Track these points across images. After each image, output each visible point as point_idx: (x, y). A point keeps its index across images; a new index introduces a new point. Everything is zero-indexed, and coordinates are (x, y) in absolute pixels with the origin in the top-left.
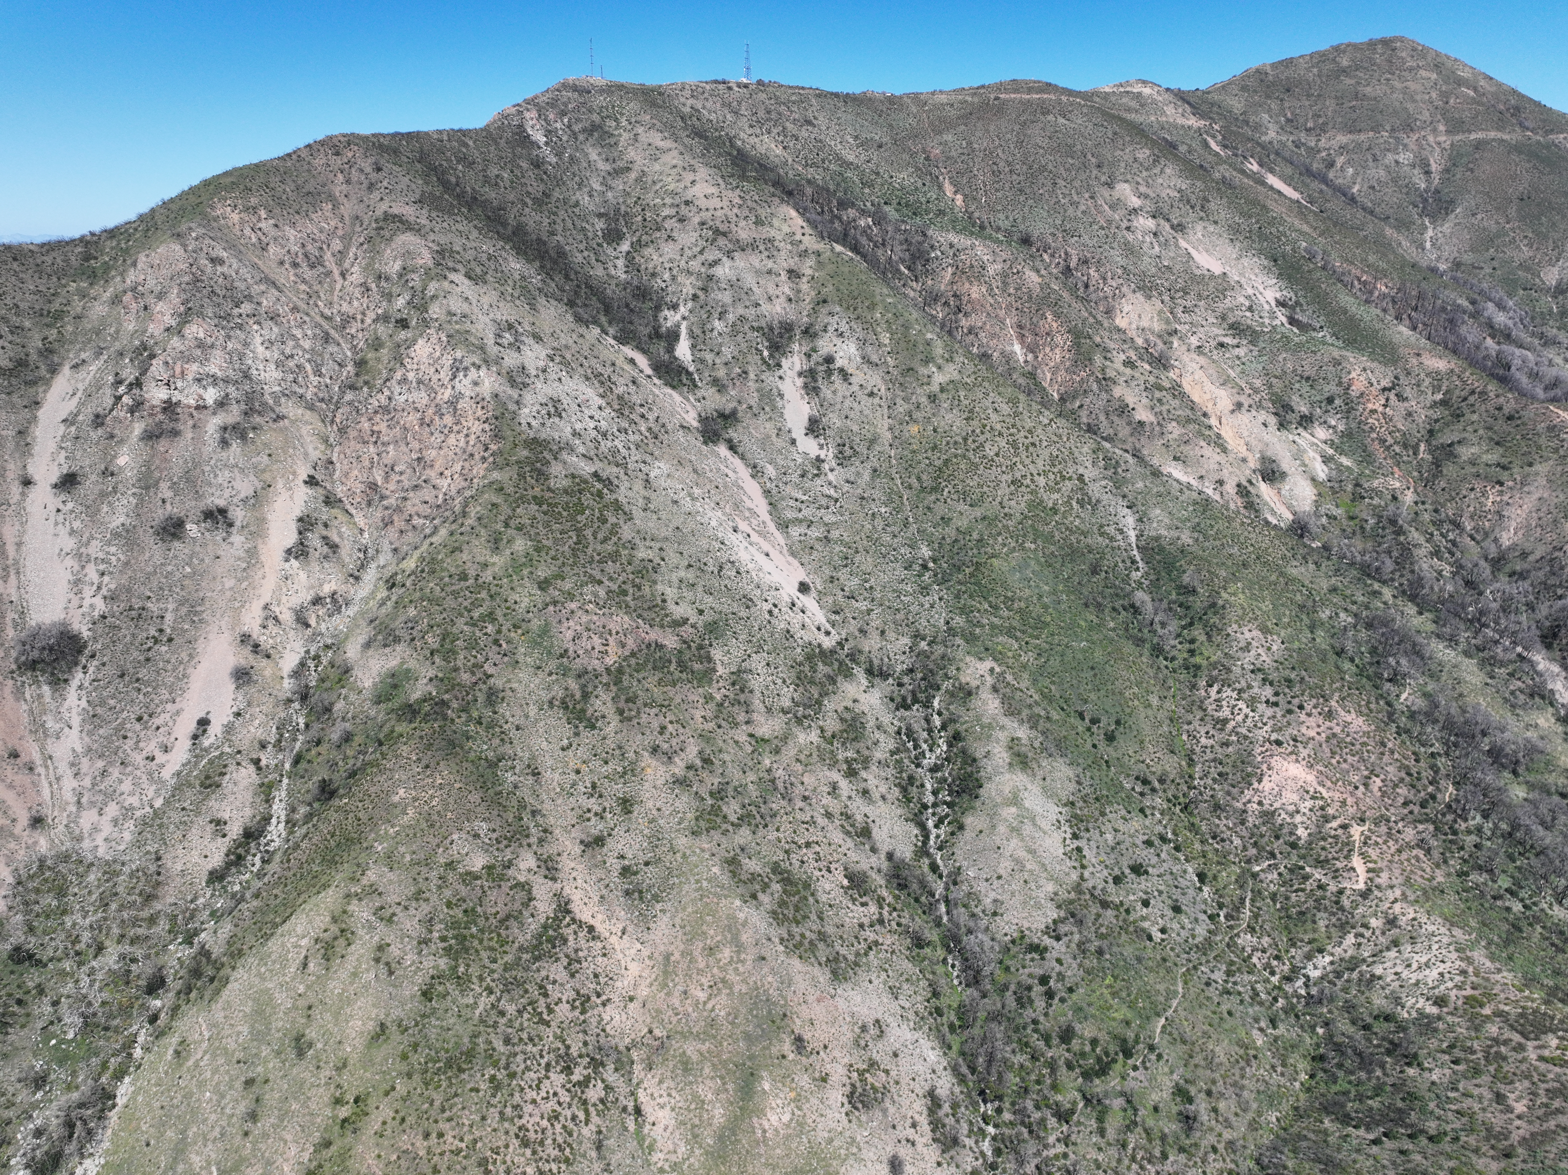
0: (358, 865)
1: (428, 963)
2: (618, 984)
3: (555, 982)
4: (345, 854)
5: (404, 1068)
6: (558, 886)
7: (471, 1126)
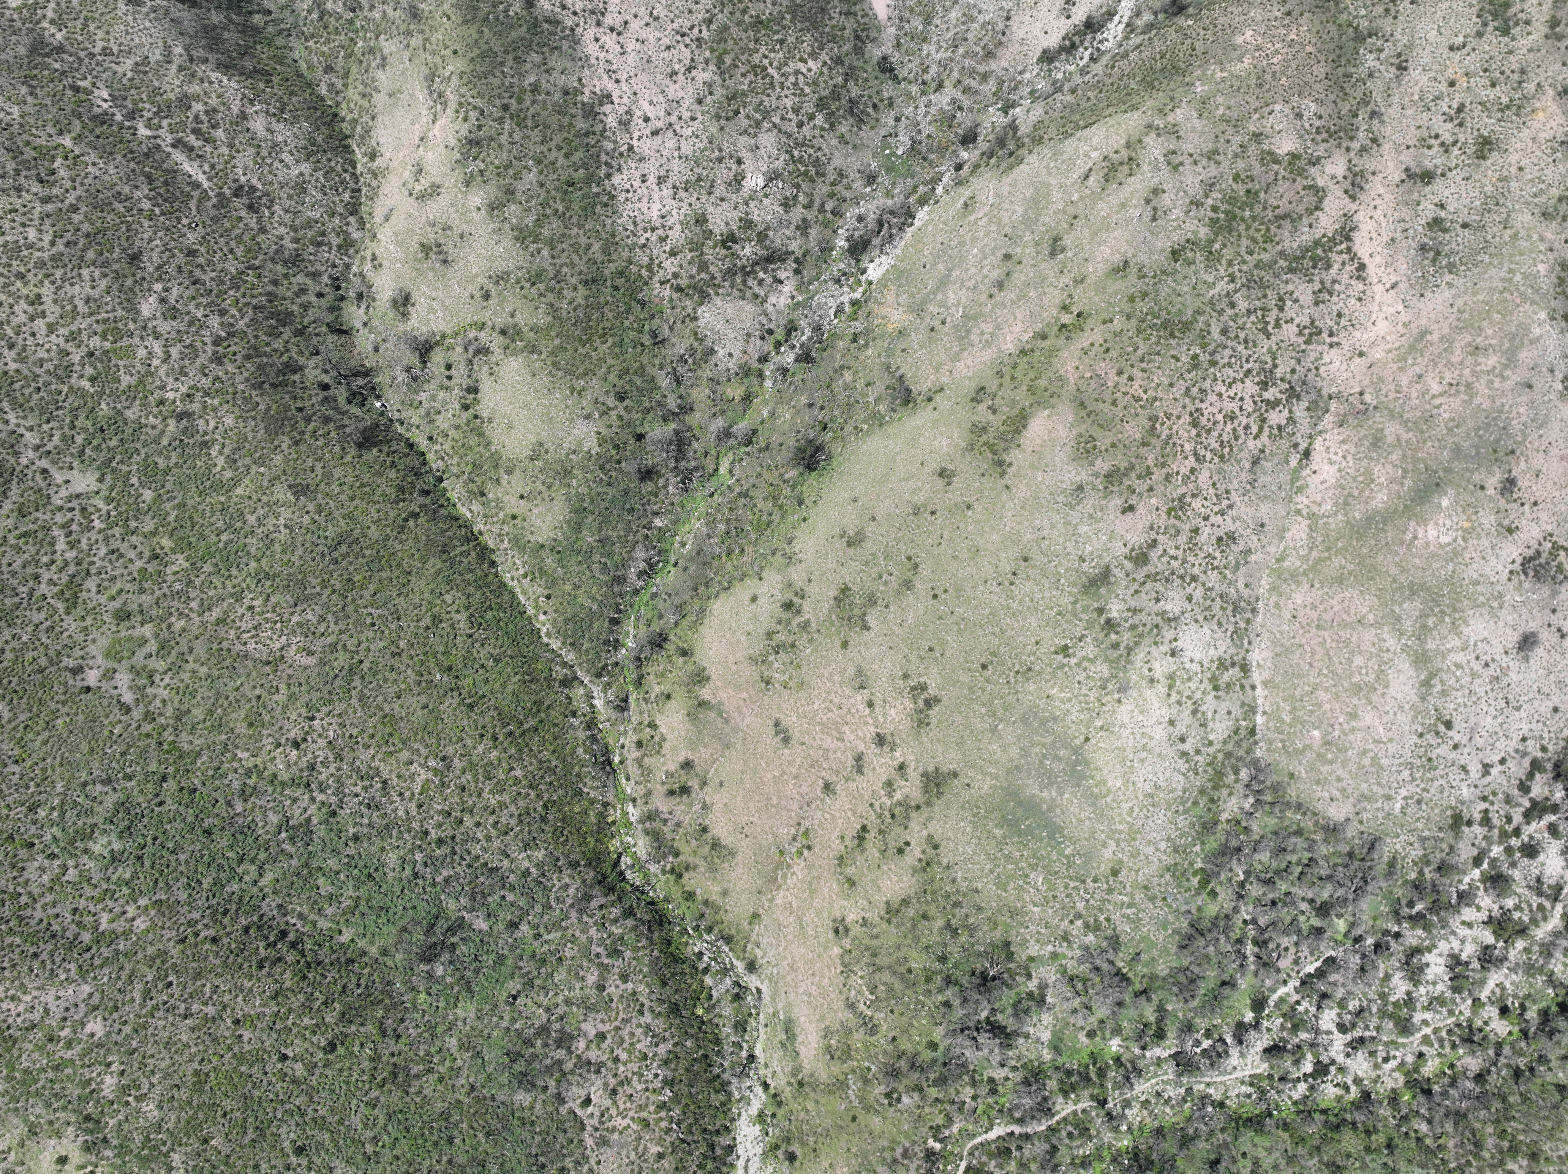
0: (1172, 99)
1: (1191, 226)
2: (1357, 334)
3: (1296, 301)
4: (1165, 82)
5: (1127, 308)
6: (1354, 207)
7: (1158, 385)
